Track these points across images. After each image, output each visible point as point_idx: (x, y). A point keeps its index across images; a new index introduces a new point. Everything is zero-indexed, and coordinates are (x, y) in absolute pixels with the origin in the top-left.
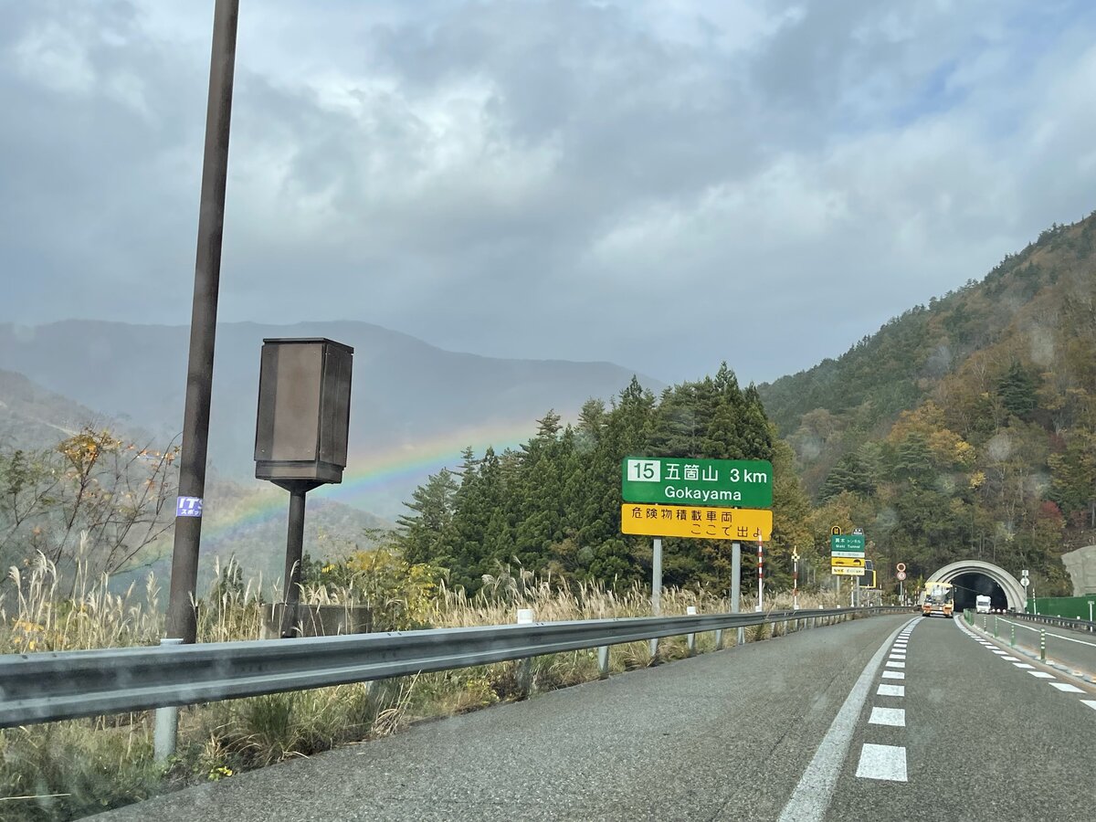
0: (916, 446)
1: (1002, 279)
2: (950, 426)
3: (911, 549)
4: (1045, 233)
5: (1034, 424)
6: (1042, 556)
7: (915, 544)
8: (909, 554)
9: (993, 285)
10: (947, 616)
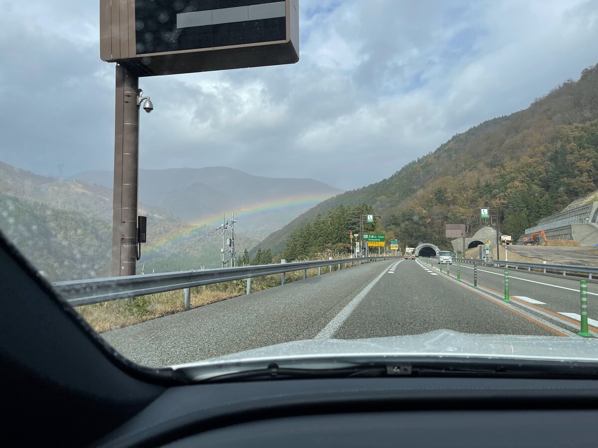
0: (412, 212)
1: (440, 152)
2: (421, 205)
3: (411, 241)
4: (454, 136)
5: (444, 205)
6: (446, 242)
7: (411, 239)
8: (410, 242)
9: (437, 155)
10: (413, 259)
